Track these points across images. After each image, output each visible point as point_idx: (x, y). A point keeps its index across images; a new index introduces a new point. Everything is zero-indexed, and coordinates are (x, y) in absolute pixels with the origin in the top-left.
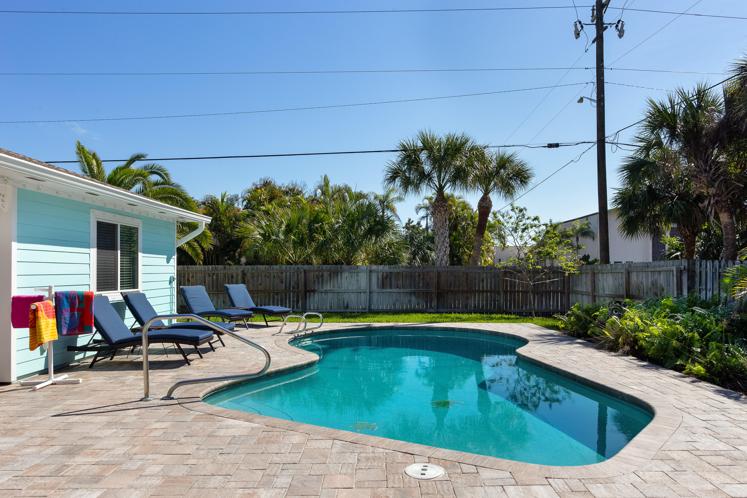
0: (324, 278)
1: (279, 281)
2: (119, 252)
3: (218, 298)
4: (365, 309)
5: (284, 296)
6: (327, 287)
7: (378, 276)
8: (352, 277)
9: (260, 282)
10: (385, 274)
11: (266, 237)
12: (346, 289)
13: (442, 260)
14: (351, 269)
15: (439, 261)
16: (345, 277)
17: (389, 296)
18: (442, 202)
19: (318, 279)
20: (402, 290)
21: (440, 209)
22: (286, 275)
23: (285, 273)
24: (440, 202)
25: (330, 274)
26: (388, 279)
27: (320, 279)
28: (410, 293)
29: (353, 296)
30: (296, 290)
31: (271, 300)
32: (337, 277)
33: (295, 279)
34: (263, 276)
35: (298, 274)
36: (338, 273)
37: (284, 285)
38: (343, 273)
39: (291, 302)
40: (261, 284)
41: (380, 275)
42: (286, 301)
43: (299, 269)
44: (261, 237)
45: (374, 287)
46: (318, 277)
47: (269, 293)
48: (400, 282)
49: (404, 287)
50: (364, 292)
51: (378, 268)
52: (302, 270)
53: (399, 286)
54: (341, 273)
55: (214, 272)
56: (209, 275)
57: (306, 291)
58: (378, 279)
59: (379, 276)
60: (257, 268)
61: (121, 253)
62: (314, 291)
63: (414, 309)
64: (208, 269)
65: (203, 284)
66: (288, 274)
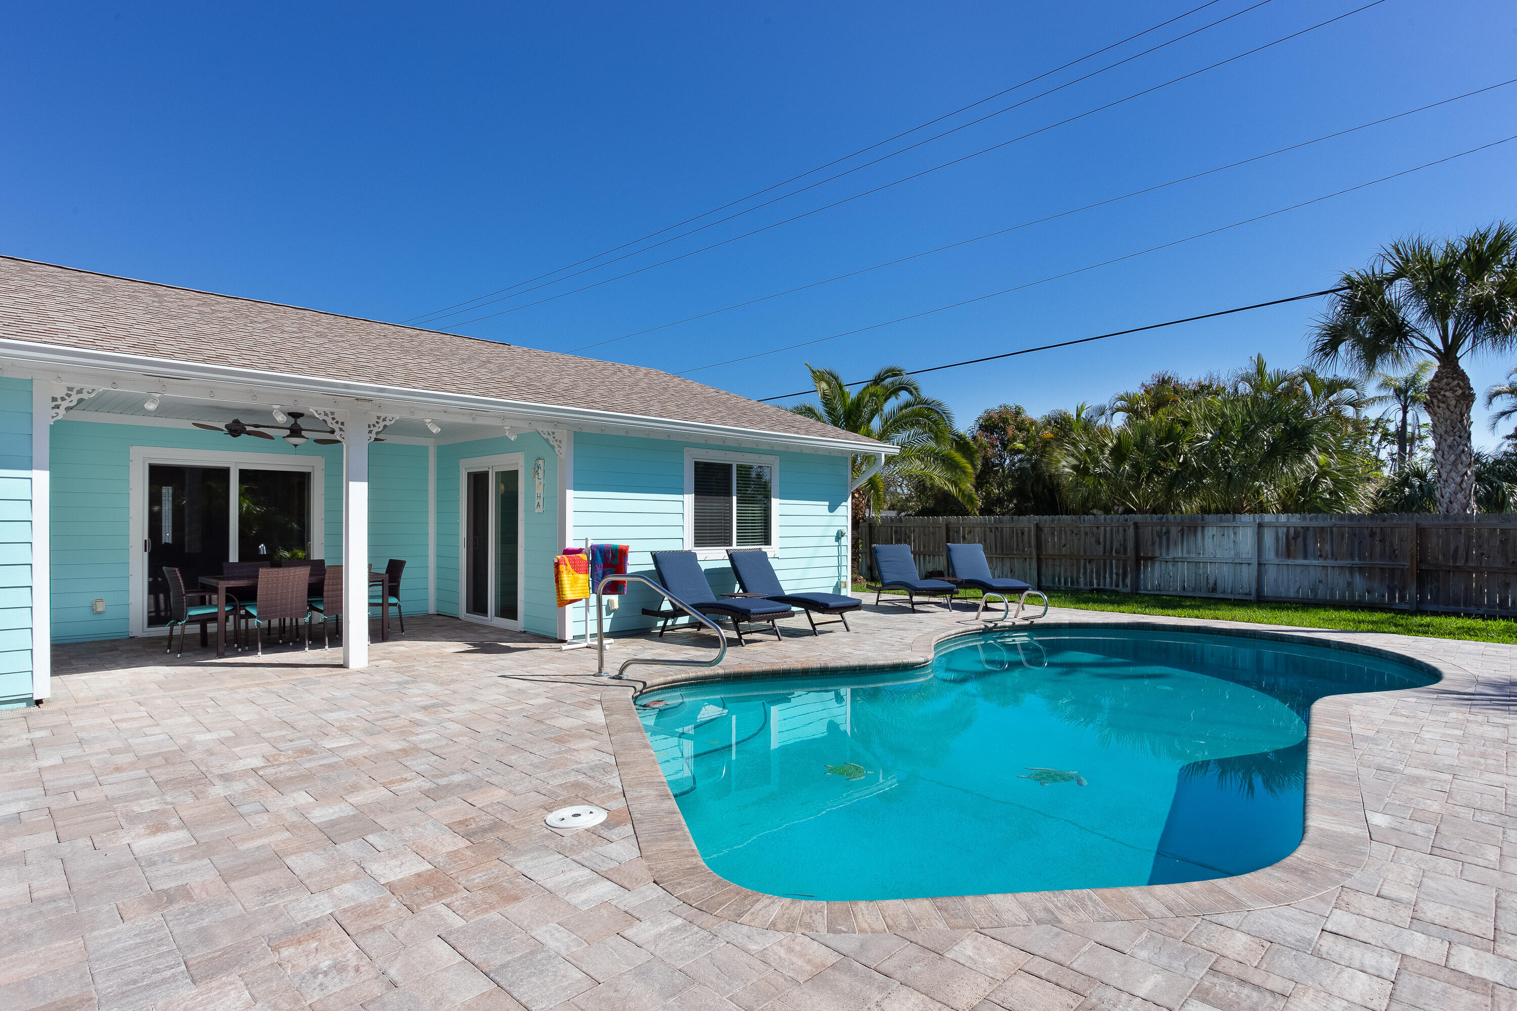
0: (1171, 537)
1: (1093, 540)
2: (735, 498)
3: (1003, 565)
4: (1249, 594)
5: (1102, 564)
6: (1178, 552)
7: (1277, 533)
8: (1223, 535)
9: (1063, 542)
10: (1292, 531)
11: (1081, 470)
12: (1212, 556)
13: (1451, 502)
14: (1221, 521)
15: (1445, 506)
16: (1211, 536)
17: (1302, 572)
18: (1450, 380)
19: (1160, 538)
20: (1330, 562)
21: (1444, 396)
22: (1105, 530)
23: (1103, 528)
24: (1445, 380)
25: (1183, 530)
26: (1300, 541)
27: (1164, 538)
28: (1351, 569)
29: (1225, 568)
30: (1122, 556)
31: (1082, 571)
32: (1195, 535)
33: (1121, 537)
34: (1069, 533)
35: (1125, 530)
36: (1196, 528)
37: (1101, 548)
38: (1206, 529)
39: (1114, 576)
40: (1064, 546)
41: (1282, 532)
42: (1105, 573)
43: (1126, 520)
44: (1071, 471)
45: (1270, 555)
46: (1160, 535)
47: (1078, 560)
48: (1328, 547)
49: (1334, 557)
50: (1249, 564)
51: (1277, 519)
52: (1131, 523)
53: (1324, 554)
54: (1203, 527)
55: (998, 526)
56: (991, 531)
57: (1138, 559)
58: (1277, 539)
59: (1280, 535)
60: (1059, 520)
61: (737, 500)
62: (1152, 559)
63: (1359, 601)
64: (989, 521)
65: (983, 542)
66: (1108, 529)
